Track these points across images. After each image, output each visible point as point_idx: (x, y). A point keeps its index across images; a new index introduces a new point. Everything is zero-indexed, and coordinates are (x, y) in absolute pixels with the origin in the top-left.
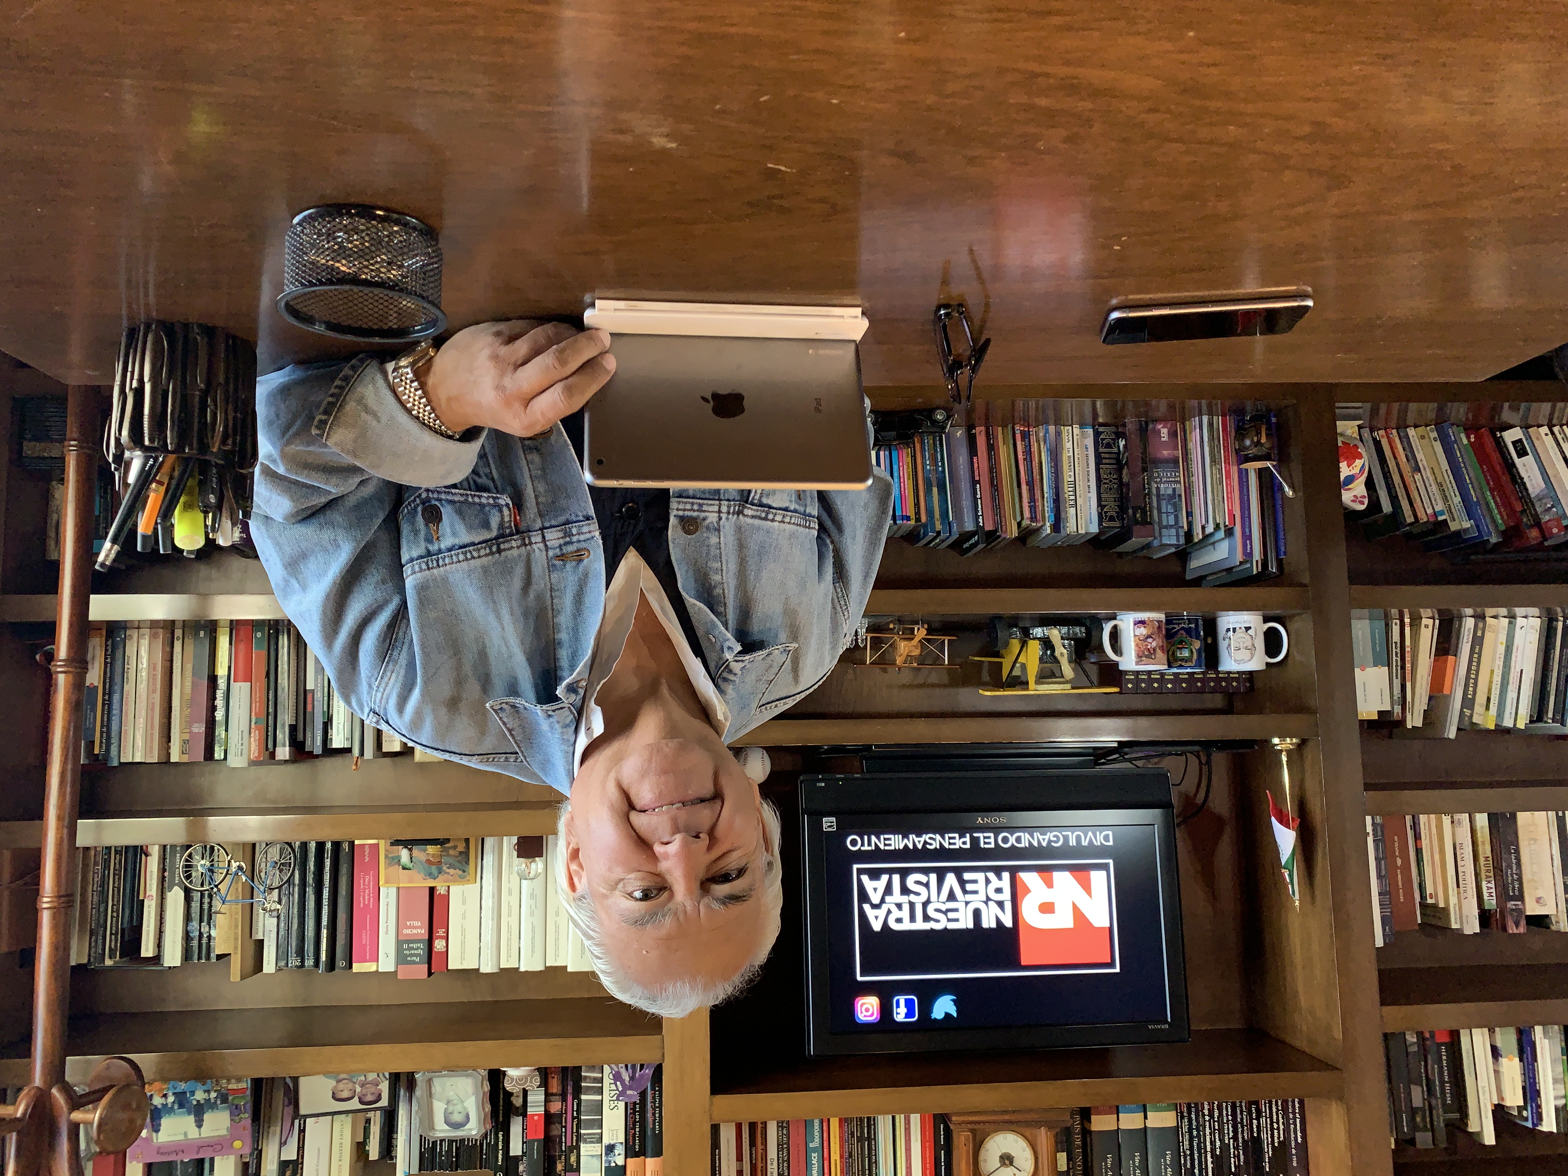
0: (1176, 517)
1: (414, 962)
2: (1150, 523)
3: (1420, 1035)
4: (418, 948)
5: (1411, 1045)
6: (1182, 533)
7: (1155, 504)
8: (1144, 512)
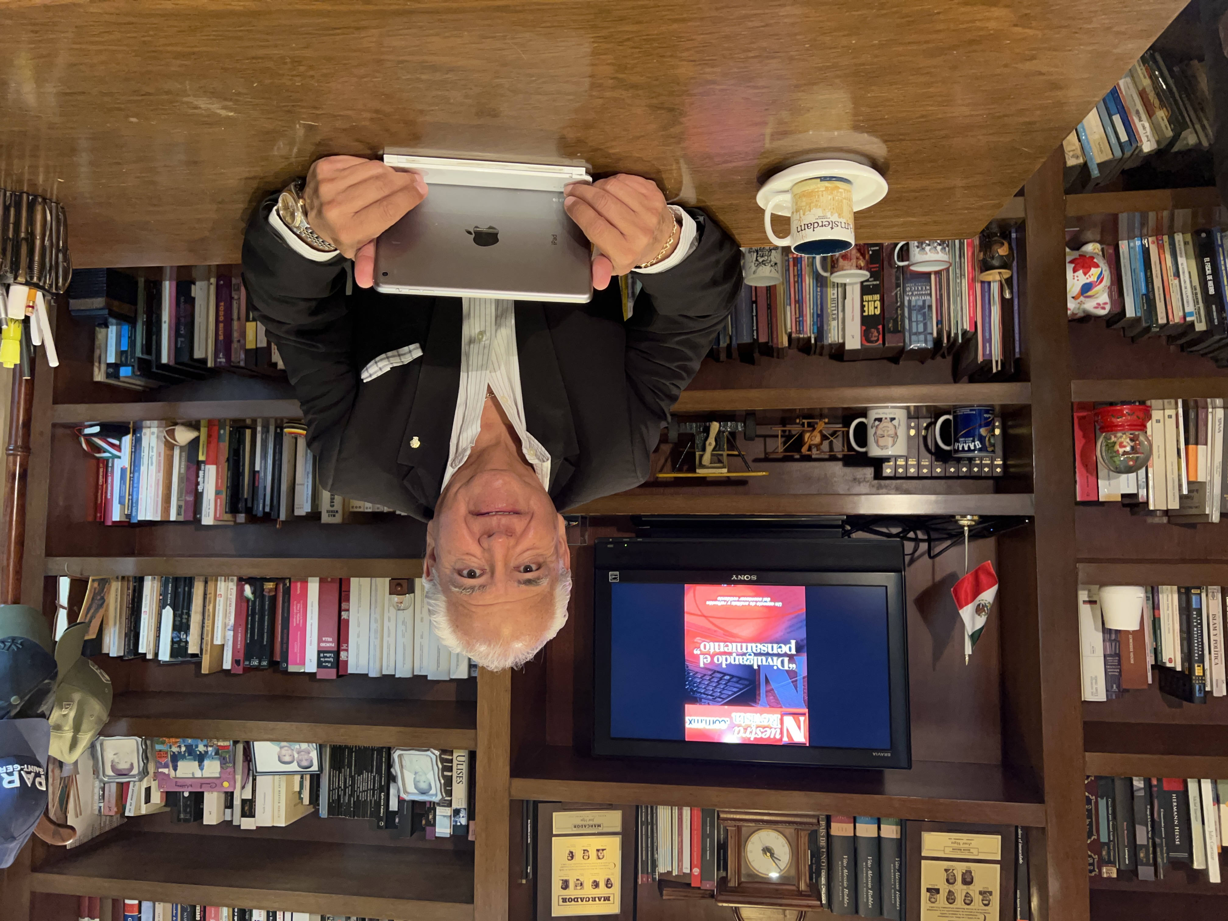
0: (925, 325)
1: (326, 667)
2: (903, 331)
3: (1148, 782)
4: (330, 657)
5: (1137, 790)
6: (929, 338)
7: (906, 314)
8: (895, 321)
